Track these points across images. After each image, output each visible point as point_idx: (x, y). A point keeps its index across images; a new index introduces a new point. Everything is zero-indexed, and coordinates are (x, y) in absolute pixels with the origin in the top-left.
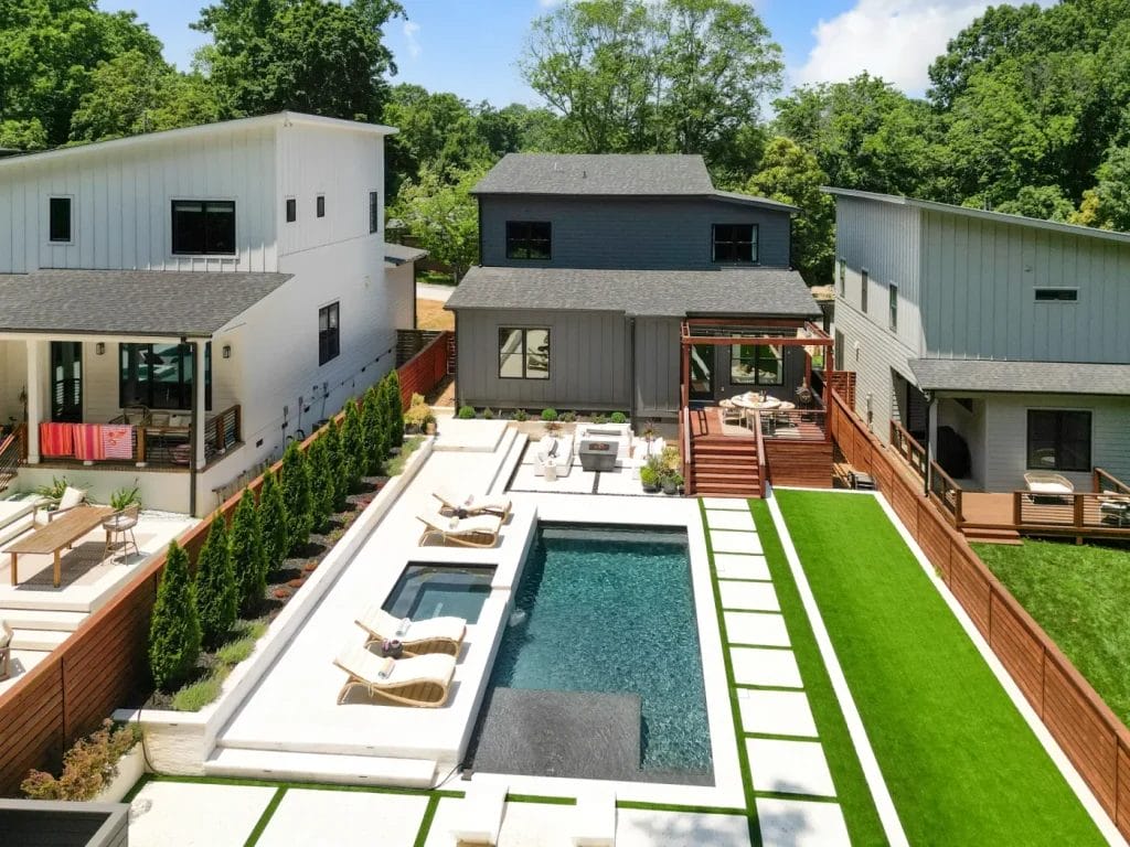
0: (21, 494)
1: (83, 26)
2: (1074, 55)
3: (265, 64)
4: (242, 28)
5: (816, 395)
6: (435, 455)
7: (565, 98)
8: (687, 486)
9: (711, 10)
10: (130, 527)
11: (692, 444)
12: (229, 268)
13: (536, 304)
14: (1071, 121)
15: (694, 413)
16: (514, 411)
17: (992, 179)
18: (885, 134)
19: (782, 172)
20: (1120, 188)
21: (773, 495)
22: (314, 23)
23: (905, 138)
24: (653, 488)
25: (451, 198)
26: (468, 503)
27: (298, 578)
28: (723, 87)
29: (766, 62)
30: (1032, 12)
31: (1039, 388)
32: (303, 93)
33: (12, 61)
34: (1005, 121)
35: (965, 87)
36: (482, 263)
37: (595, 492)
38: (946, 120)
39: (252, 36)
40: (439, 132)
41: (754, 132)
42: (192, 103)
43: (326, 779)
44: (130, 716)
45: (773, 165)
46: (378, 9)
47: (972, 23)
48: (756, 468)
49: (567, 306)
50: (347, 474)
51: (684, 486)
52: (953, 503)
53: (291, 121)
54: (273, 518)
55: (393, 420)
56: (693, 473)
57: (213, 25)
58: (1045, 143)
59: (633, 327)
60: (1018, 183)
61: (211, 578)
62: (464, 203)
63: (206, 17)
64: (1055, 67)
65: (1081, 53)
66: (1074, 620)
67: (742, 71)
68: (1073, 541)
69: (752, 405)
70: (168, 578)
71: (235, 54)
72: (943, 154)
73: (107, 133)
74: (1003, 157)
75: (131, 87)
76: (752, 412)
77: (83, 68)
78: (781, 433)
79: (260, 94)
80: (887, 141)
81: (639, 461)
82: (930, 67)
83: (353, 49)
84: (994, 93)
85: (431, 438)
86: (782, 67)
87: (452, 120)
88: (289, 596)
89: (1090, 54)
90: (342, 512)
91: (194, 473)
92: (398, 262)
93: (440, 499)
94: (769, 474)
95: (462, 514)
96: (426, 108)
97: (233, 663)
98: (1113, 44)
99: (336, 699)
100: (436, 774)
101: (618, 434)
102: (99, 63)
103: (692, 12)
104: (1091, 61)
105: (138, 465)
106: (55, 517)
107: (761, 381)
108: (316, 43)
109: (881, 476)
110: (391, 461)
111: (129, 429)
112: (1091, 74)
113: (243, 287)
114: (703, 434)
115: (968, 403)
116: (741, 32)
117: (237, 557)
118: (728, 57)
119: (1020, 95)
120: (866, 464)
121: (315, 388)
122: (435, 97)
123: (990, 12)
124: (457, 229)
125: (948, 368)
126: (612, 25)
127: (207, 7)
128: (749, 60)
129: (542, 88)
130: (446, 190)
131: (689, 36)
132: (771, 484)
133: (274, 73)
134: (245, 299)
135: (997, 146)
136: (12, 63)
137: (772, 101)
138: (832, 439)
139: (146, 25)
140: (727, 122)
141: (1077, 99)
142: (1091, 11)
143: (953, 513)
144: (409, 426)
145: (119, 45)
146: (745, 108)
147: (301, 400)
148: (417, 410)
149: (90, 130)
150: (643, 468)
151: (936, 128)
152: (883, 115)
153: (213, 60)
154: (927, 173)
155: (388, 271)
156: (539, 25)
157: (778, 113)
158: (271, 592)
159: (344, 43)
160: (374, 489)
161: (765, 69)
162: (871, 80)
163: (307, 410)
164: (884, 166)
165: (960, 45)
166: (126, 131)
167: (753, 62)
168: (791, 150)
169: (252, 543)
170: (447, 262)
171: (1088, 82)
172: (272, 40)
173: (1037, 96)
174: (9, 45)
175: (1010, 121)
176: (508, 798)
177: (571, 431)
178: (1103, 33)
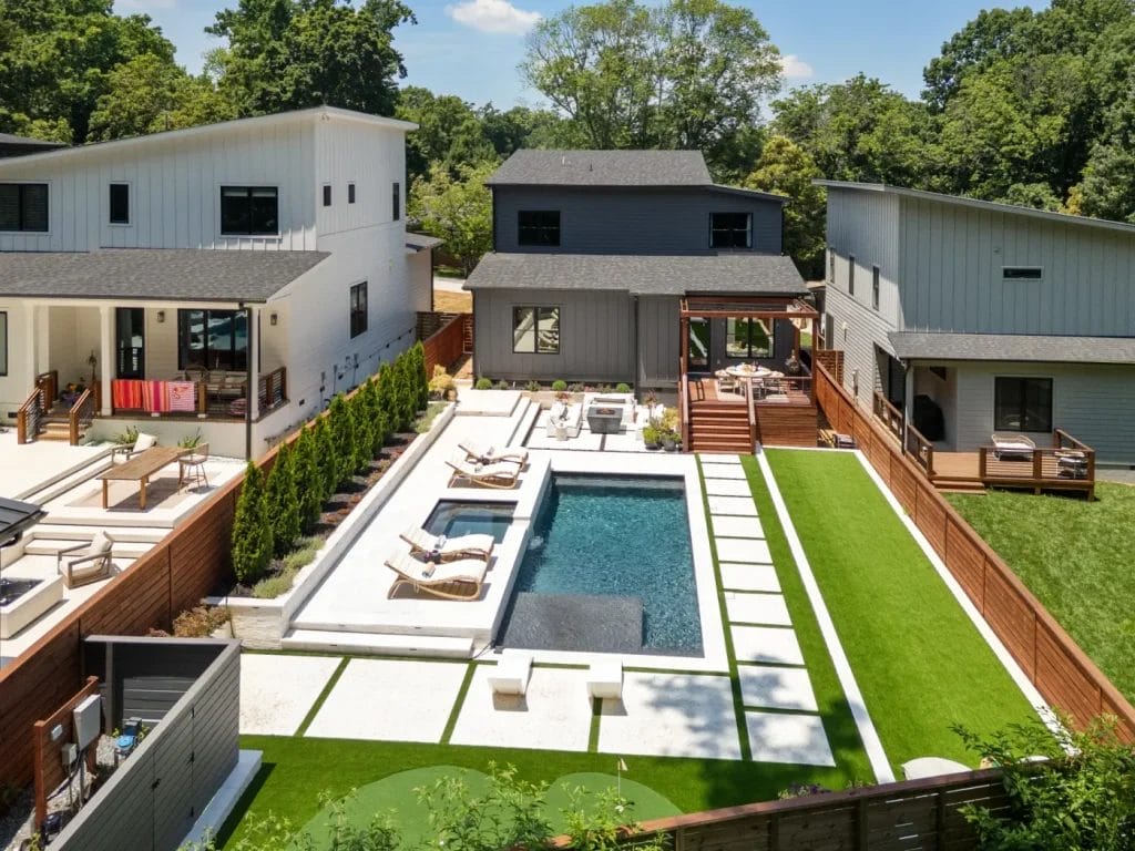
0: (98, 442)
1: (99, 30)
2: (1063, 57)
3: (282, 67)
4: (260, 31)
5: (803, 365)
6: (456, 418)
7: (571, 99)
8: (685, 445)
9: (711, 15)
10: (201, 462)
11: (690, 408)
12: (272, 247)
13: (547, 285)
14: (1059, 120)
15: (692, 384)
16: (528, 382)
17: (984, 178)
18: (880, 134)
19: (779, 169)
20: (1102, 183)
21: (762, 453)
22: (330, 27)
23: (900, 138)
24: (654, 446)
25: (461, 195)
26: (489, 454)
27: (346, 508)
28: (723, 89)
29: (764, 64)
30: (1024, 15)
31: (1005, 357)
32: (319, 93)
33: (40, 63)
34: (996, 120)
35: (959, 89)
36: (496, 249)
37: (602, 449)
38: (940, 121)
39: (270, 40)
40: (445, 134)
41: (753, 132)
42: (208, 105)
43: (382, 651)
44: (219, 601)
45: (771, 163)
46: (388, 13)
47: (966, 26)
48: (747, 428)
49: (576, 286)
50: (382, 429)
51: (682, 445)
52: (925, 458)
53: (329, 114)
54: (324, 455)
55: (419, 386)
56: (691, 432)
57: (228, 29)
58: (1036, 141)
59: (637, 304)
60: (1009, 181)
61: (279, 497)
62: (474, 200)
63: (222, 21)
64: (1046, 68)
65: (1070, 54)
66: (1024, 551)
67: (742, 73)
68: (1031, 491)
69: (744, 374)
70: (247, 491)
71: (252, 57)
72: (936, 152)
73: (124, 134)
74: (993, 156)
75: (147, 89)
76: (745, 380)
77: (98, 71)
78: (771, 399)
79: (277, 94)
80: (883, 141)
81: (642, 423)
82: (925, 69)
83: (367, 52)
84: (985, 92)
85: (452, 404)
86: (780, 69)
87: (458, 122)
88: (340, 521)
89: (1079, 56)
90: (379, 459)
91: (249, 423)
92: (419, 248)
93: (465, 450)
94: (759, 434)
95: (485, 462)
96: (432, 111)
97: (299, 567)
98: (1101, 47)
99: (387, 594)
100: (473, 649)
101: (623, 402)
102: (116, 65)
103: (693, 16)
104: (1079, 63)
105: (200, 416)
106: (132, 457)
107: (753, 355)
108: (332, 47)
109: (861, 437)
110: (418, 421)
111: (191, 385)
112: (1079, 75)
113: (287, 263)
114: (699, 400)
115: (941, 371)
116: (740, 36)
117: (297, 484)
118: (728, 59)
119: (1011, 96)
120: (848, 427)
121: (348, 358)
122: (440, 99)
123: (983, 16)
124: (467, 224)
125: (924, 341)
126: (616, 30)
127: (222, 11)
128: (747, 62)
129: (548, 90)
130: (456, 187)
131: (690, 39)
132: (761, 444)
133: (292, 75)
134: (290, 272)
135: (989, 145)
136: (40, 65)
137: (771, 102)
138: (816, 403)
139: (159, 28)
140: (726, 123)
141: (1066, 99)
142: (1081, 15)
143: (925, 467)
144: (433, 393)
145: (133, 48)
146: (744, 109)
147: (336, 367)
148: (439, 379)
149: (108, 131)
150: (645, 429)
151: (931, 128)
152: (880, 116)
153: (228, 63)
154: (922, 172)
155: (409, 257)
156: (546, 28)
157: (777, 114)
158: (325, 518)
159: (359, 46)
160: (405, 443)
161: (763, 71)
162: (867, 81)
163: (340, 377)
164: (881, 166)
165: (954, 47)
166: (143, 131)
167: (753, 64)
168: (790, 148)
169: (310, 472)
170: (457, 256)
171: (1077, 82)
172: (288, 44)
173: (1027, 97)
174: (37, 48)
175: (1000, 121)
176: (533, 665)
177: (581, 400)
178: (1092, 36)
